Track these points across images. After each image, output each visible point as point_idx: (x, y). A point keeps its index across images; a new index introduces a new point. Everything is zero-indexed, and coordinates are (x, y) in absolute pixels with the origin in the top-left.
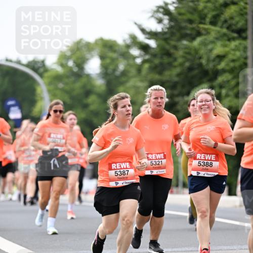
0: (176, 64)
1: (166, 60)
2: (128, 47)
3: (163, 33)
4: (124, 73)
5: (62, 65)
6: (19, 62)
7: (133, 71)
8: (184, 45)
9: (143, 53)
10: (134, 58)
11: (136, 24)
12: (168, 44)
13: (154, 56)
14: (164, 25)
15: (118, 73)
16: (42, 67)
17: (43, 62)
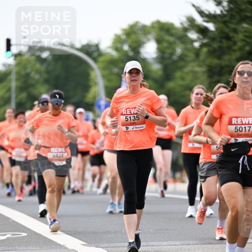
0: (235, 48)
1: (225, 43)
2: (186, 30)
3: (222, 16)
4: (182, 58)
5: (117, 49)
6: (72, 46)
7: (191, 55)
8: (243, 28)
9: (201, 37)
10: (192, 41)
11: (194, 6)
12: (228, 27)
13: (213, 39)
14: (223, 7)
15: (175, 58)
16: (96, 51)
17: (97, 46)
